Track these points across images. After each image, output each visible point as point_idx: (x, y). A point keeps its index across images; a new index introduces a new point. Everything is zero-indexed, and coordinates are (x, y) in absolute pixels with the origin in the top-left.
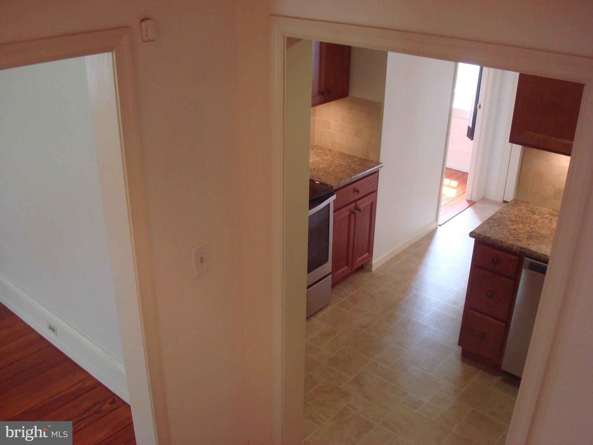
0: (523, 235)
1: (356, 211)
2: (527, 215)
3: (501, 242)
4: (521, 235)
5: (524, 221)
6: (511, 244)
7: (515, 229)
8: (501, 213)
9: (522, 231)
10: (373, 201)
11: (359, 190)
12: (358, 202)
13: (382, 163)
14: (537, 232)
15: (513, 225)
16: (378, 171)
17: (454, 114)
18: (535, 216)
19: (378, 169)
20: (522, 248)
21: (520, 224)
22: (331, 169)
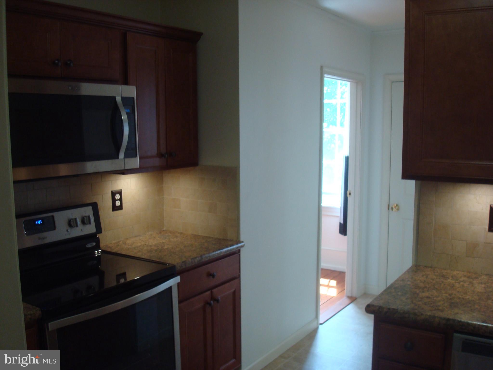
0: (442, 302)
1: (212, 302)
2: (438, 280)
3: (415, 314)
4: (440, 304)
5: (436, 287)
6: (430, 315)
7: (428, 297)
8: (403, 280)
9: (439, 298)
10: (235, 289)
11: (214, 273)
12: (215, 291)
13: (243, 242)
14: (459, 298)
15: (423, 292)
16: (239, 251)
17: (323, 213)
18: (449, 280)
19: (238, 249)
20: (448, 320)
21: (433, 291)
22: (178, 249)
